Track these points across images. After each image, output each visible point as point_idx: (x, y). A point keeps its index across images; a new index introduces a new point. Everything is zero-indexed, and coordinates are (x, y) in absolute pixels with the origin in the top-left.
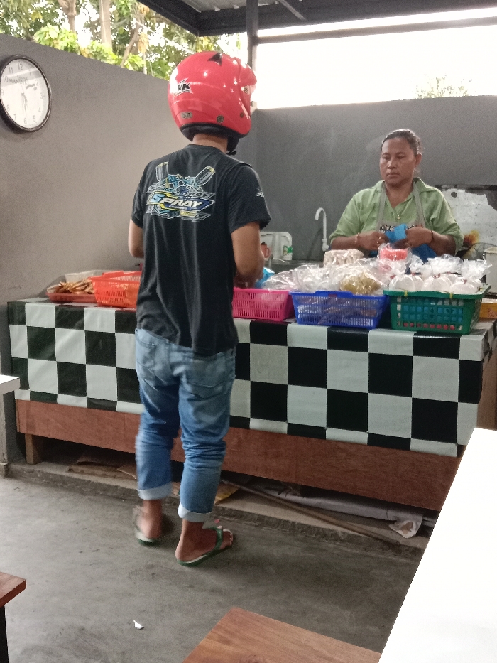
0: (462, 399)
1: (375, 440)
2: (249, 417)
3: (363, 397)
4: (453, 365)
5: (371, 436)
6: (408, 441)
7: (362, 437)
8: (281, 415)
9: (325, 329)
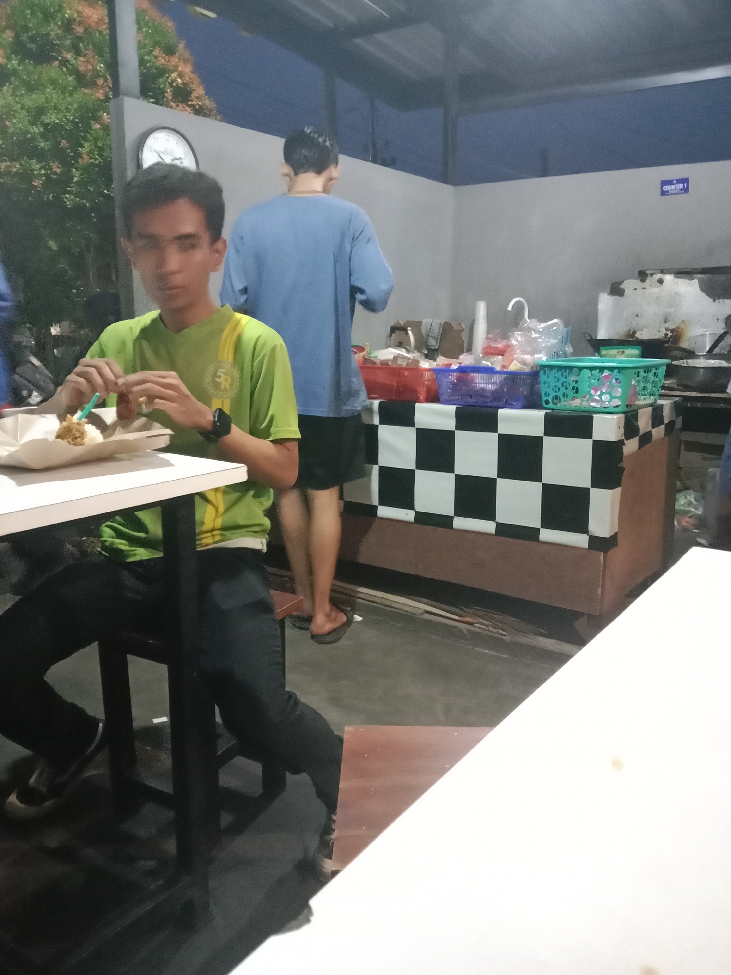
0: (596, 483)
1: (502, 529)
2: (377, 505)
3: (491, 482)
4: (586, 445)
5: (499, 526)
6: (537, 531)
7: (488, 527)
8: (407, 502)
9: (453, 408)
